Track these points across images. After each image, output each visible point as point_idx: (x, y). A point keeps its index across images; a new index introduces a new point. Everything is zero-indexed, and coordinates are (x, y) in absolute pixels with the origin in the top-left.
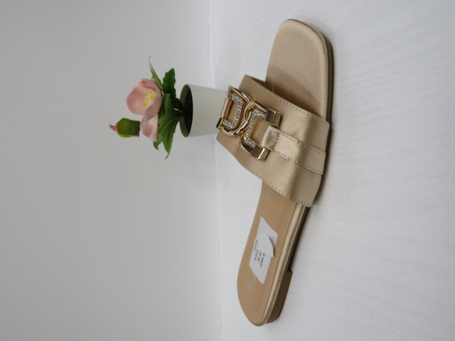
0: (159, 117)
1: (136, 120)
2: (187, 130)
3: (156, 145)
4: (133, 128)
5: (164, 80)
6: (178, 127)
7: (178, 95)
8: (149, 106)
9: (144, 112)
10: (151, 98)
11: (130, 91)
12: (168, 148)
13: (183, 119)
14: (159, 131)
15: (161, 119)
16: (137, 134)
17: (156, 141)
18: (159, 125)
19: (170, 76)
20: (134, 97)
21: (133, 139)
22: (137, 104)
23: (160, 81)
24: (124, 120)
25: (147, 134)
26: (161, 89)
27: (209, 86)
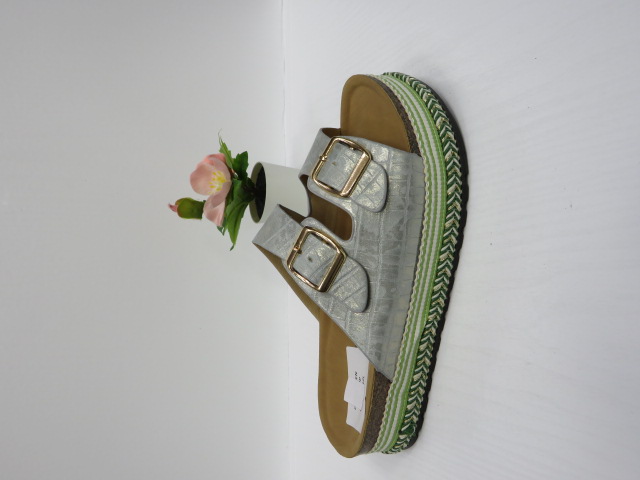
0: (227, 205)
1: (199, 201)
2: (258, 214)
4: (195, 211)
6: (247, 211)
7: (249, 171)
9: (211, 194)
10: (219, 181)
11: (194, 168)
12: (234, 237)
13: (254, 202)
16: (199, 216)
17: (221, 226)
19: (243, 157)
20: (199, 175)
22: (202, 183)
25: (211, 217)
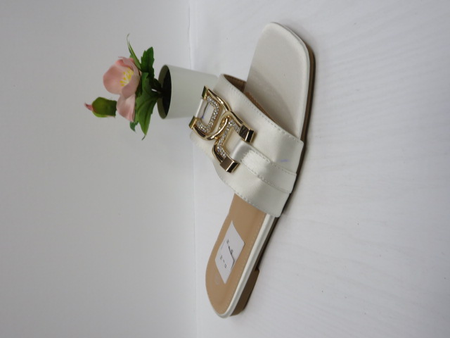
0: (136, 96)
1: (113, 99)
2: (164, 112)
3: (133, 126)
4: (109, 108)
5: (142, 59)
6: (156, 108)
7: (157, 76)
8: (125, 85)
9: (121, 92)
10: (129, 77)
11: (106, 69)
12: (145, 129)
13: (161, 100)
14: (136, 111)
15: (138, 98)
16: (113, 113)
17: (133, 121)
18: (136, 105)
19: (149, 55)
20: (111, 76)
21: (109, 119)
22: (114, 83)
23: (138, 61)
24: (100, 100)
25: (124, 114)
26: (139, 69)
27: (188, 68)
